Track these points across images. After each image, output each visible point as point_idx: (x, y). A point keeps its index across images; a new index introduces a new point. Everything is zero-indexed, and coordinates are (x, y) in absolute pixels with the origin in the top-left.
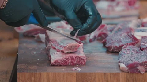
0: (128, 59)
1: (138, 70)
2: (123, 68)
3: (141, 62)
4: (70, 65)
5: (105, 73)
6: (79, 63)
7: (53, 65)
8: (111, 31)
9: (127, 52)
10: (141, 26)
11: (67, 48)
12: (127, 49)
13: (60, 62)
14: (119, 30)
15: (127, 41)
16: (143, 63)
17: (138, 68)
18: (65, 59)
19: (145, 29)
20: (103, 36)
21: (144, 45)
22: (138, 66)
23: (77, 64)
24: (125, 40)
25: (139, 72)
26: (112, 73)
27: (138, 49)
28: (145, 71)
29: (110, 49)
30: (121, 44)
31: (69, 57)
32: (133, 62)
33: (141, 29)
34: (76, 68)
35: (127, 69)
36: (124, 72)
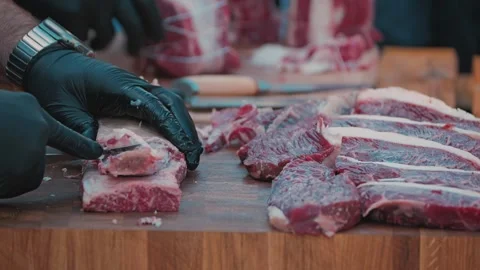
0: (293, 196)
1: (318, 227)
2: (277, 220)
3: (326, 204)
4: (137, 211)
5: (226, 234)
6: (160, 205)
7: (89, 211)
8: (266, 124)
9: (298, 179)
10: (353, 110)
11: (118, 162)
12: (298, 171)
13: (108, 201)
14: (290, 120)
15: (304, 149)
16: (331, 206)
17: (317, 220)
18: (123, 193)
19: (359, 120)
20: (244, 136)
21: (346, 160)
22: (315, 216)
23: (155, 209)
24: (298, 147)
25: (321, 232)
26: (246, 234)
27: (328, 172)
28: (336, 228)
29: (256, 171)
30: (285, 157)
31: (134, 190)
32: (306, 203)
33: (350, 119)
34: (149, 220)
35: (287, 222)
36: (279, 231)
